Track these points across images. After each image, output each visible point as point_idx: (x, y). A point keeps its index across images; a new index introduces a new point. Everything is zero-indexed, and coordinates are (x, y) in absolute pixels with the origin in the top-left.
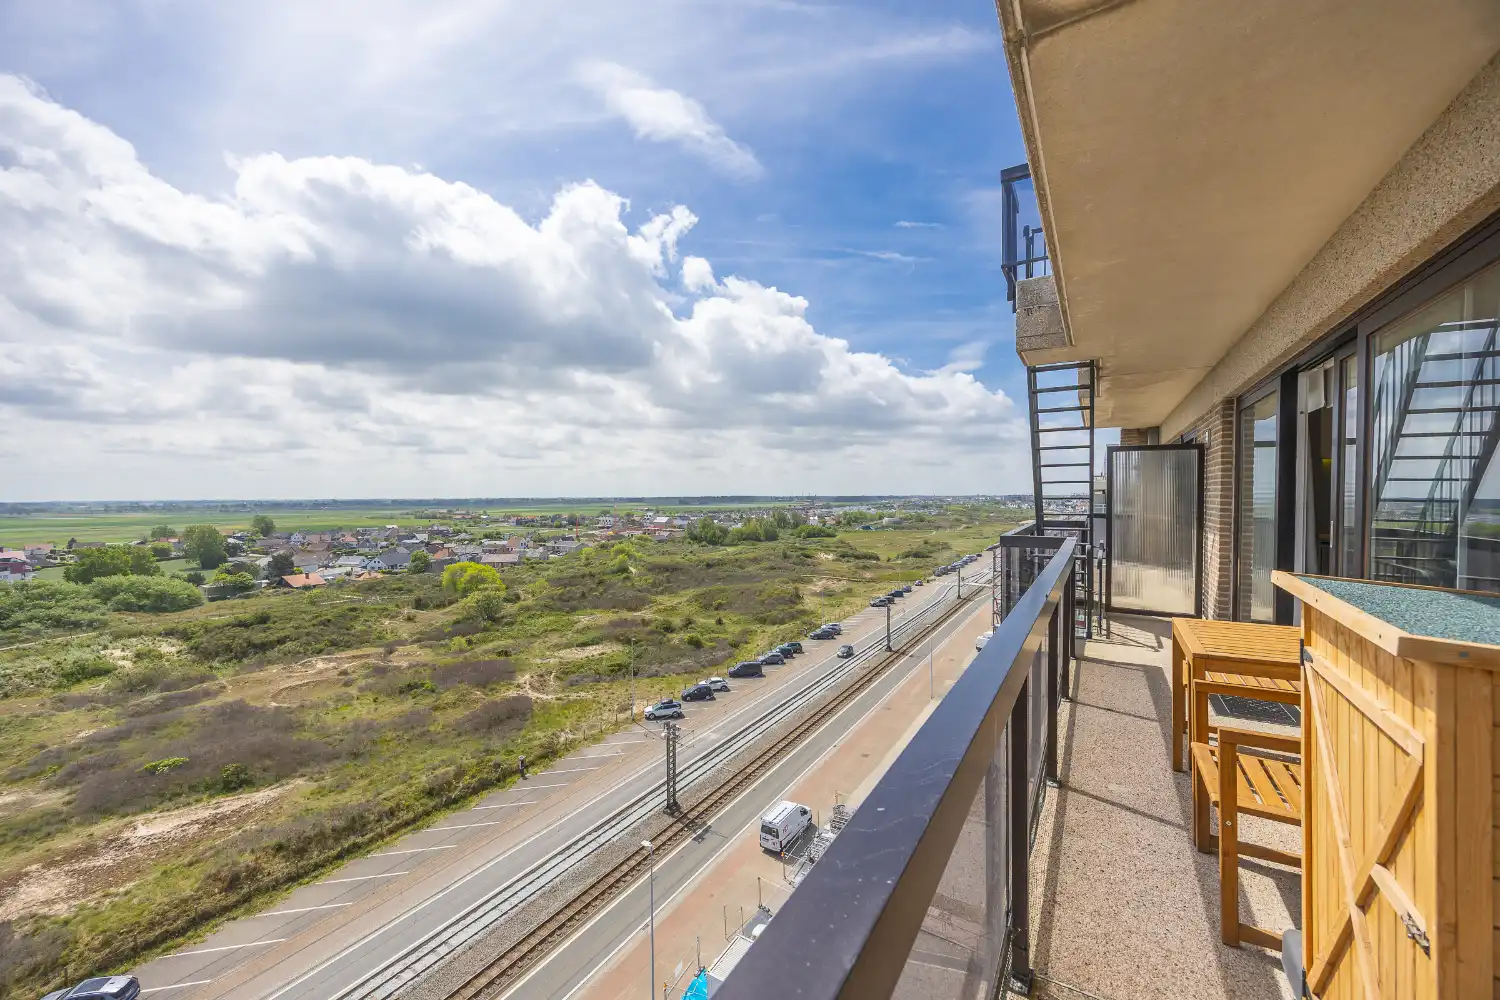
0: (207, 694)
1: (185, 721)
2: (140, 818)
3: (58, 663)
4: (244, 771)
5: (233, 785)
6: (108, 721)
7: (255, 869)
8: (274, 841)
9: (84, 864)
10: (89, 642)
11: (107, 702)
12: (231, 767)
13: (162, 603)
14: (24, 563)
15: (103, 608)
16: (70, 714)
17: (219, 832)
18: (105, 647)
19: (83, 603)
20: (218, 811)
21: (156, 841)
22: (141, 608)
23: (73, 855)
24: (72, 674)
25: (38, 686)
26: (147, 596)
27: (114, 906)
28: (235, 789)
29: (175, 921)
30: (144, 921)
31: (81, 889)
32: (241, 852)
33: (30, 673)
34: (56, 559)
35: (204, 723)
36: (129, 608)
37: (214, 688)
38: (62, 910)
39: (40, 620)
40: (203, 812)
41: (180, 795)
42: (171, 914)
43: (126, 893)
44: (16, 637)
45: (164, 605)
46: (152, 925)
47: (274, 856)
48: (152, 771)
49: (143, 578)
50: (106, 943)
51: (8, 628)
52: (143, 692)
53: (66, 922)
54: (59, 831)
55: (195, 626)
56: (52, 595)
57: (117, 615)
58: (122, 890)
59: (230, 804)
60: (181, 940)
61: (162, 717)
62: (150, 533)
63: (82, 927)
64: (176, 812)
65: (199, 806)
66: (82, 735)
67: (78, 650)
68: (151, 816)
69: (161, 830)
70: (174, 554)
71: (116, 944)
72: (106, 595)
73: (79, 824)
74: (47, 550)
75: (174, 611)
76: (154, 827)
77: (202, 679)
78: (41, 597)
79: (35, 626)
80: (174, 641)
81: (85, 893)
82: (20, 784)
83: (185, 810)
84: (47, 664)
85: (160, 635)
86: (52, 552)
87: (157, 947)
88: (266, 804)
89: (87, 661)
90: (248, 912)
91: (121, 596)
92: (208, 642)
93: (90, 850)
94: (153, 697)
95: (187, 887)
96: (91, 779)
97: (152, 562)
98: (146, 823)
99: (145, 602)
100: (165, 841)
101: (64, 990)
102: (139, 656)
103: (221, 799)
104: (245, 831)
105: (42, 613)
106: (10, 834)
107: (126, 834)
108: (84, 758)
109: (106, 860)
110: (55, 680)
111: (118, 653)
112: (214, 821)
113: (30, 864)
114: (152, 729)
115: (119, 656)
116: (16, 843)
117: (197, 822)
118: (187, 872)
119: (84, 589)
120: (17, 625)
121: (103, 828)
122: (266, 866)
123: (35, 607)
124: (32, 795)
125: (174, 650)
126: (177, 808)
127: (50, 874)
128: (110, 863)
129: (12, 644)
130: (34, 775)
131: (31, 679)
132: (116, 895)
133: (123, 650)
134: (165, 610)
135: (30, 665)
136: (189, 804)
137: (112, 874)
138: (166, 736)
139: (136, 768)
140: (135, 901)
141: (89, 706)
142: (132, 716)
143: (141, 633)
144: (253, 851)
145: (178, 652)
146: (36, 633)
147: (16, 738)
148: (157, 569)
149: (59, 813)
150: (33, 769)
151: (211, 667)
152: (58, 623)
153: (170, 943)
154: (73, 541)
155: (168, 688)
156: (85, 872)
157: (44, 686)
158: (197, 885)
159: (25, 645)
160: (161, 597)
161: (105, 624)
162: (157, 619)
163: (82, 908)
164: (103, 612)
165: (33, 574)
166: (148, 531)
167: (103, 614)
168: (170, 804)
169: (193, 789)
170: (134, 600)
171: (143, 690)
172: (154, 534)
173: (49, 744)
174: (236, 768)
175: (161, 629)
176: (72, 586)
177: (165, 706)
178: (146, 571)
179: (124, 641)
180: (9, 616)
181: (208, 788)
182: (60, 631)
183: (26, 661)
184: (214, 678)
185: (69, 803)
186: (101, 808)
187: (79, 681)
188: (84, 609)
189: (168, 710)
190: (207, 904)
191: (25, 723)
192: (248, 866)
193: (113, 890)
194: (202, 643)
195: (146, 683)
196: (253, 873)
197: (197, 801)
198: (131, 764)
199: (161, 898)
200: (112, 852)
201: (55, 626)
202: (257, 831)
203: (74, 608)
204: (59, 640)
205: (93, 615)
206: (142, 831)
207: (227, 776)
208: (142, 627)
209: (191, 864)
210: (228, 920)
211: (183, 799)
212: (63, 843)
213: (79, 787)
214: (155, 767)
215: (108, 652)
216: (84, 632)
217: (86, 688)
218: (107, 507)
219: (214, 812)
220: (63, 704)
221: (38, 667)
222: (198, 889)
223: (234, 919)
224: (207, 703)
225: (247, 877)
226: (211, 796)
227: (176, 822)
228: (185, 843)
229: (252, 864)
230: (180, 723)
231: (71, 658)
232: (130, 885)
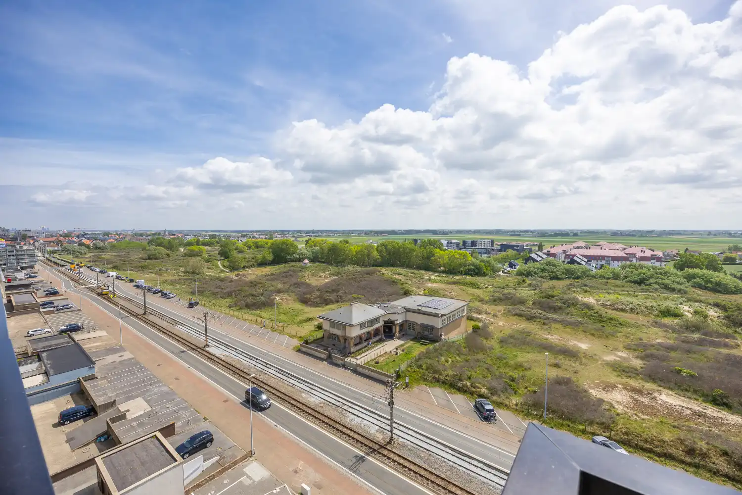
0: (726, 346)
1: (706, 355)
2: (665, 391)
3: (659, 305)
4: (726, 397)
5: (718, 402)
6: (670, 339)
7: (705, 454)
8: (725, 447)
9: (637, 396)
10: (676, 299)
11: (674, 331)
12: (719, 391)
13: (718, 288)
14: (662, 258)
15: (687, 284)
16: (656, 329)
17: (700, 422)
18: (681, 304)
19: (678, 280)
20: (704, 411)
21: (668, 406)
22: (706, 288)
23: (634, 390)
24: (664, 312)
25: (649, 313)
26: (711, 282)
27: (636, 420)
28: (718, 405)
29: (656, 447)
30: (644, 436)
31: (632, 406)
32: (702, 439)
33: (648, 307)
34: (678, 257)
35: (717, 361)
36: (700, 287)
37: (732, 343)
38: (620, 409)
39: (659, 284)
40: (696, 406)
41: (689, 391)
42: (656, 443)
43: (643, 419)
44: (648, 290)
45: (720, 289)
46: (646, 441)
47: (721, 456)
48: (678, 372)
49: (711, 272)
50: (627, 434)
51: (647, 285)
52: (693, 332)
53: (618, 414)
54: (634, 377)
55: (732, 304)
56: (665, 273)
57: (693, 289)
58: (643, 417)
59: (712, 411)
60: (657, 458)
61: (696, 348)
62: (728, 248)
63: (622, 420)
64: (683, 398)
65: (696, 402)
66: (657, 341)
67: (670, 302)
68: (671, 393)
69: (671, 402)
70: (738, 262)
71: (630, 437)
72: (689, 278)
73: (642, 379)
74: (675, 252)
75: (724, 294)
76: (669, 398)
77: (727, 336)
78: (661, 274)
79: (656, 286)
80: (717, 310)
81: (632, 409)
82: (628, 350)
83: (688, 400)
84: (655, 304)
85: (710, 304)
86: (677, 254)
87: (647, 453)
88: (734, 425)
89: (671, 308)
90: (695, 473)
91: (697, 280)
92: (737, 316)
93: (640, 392)
94: (696, 336)
95: (668, 436)
96: (653, 362)
97: (719, 264)
98: (667, 394)
99: (709, 285)
100: (672, 409)
101: (607, 439)
102: (696, 313)
103: (709, 406)
104: (710, 430)
105: (659, 281)
106: (619, 369)
107: (656, 394)
108: (654, 351)
109: (645, 400)
110: (656, 313)
111: (686, 308)
112: (700, 415)
113: (620, 384)
114: (689, 351)
115: (687, 310)
116: (619, 373)
117: (691, 409)
118: (672, 429)
119: (679, 273)
120: (650, 284)
121: (649, 386)
122: (713, 457)
123: (658, 278)
124: (631, 357)
125: (716, 315)
126: (684, 397)
127: (625, 392)
128: (646, 403)
129: (646, 292)
130: (634, 350)
131: (648, 309)
132: (639, 417)
133: (689, 307)
134: (719, 292)
135: (649, 303)
136: (690, 398)
137: (644, 409)
138: (694, 358)
139: (672, 367)
140: (644, 425)
141: (665, 329)
142: (683, 342)
143: (701, 301)
144: (708, 443)
145: (718, 317)
146: (656, 290)
147: (634, 332)
148: (722, 268)
149: (636, 370)
150: (634, 347)
151: (736, 331)
152: (666, 287)
153: (651, 455)
154: (687, 249)
155: (705, 334)
156: (636, 400)
157: (652, 314)
158: (672, 439)
159: (651, 294)
160: (719, 284)
161: (686, 293)
162: (713, 295)
163: (626, 413)
164: (686, 286)
165: (666, 263)
166: (726, 246)
167: (687, 287)
168: (682, 393)
169: (695, 392)
170: (703, 283)
171: (693, 331)
172: (729, 249)
173: (644, 339)
174: (721, 393)
175: (711, 301)
176: (675, 271)
177: (701, 342)
178: (716, 269)
179: (692, 304)
180: (648, 280)
181: (703, 395)
182: (665, 291)
183: (647, 301)
184: (734, 338)
185: (642, 368)
186: (651, 376)
187: (666, 316)
188: (678, 283)
189: (701, 346)
190: (672, 451)
191: (638, 327)
192: (701, 449)
193: (640, 415)
194: (733, 316)
195: (696, 328)
196: (704, 455)
197: (696, 399)
198: (672, 364)
199: (654, 432)
200: (648, 398)
201: (664, 288)
202: (717, 434)
203: (673, 282)
204: (663, 295)
205: (681, 287)
206: (663, 397)
207: (715, 395)
208: (703, 298)
209: (674, 427)
210: (683, 469)
211: (689, 394)
212: (633, 383)
213: (648, 363)
214: (680, 370)
215: (682, 306)
216: (676, 294)
217: (668, 321)
218: (709, 233)
219: (701, 410)
220: (656, 324)
221: (651, 304)
222: (672, 441)
223: (687, 471)
224: (724, 351)
225: (700, 455)
226: (704, 401)
227: (681, 403)
228: (681, 416)
229: (704, 450)
230: (702, 355)
231: (665, 305)
232: (646, 417)
